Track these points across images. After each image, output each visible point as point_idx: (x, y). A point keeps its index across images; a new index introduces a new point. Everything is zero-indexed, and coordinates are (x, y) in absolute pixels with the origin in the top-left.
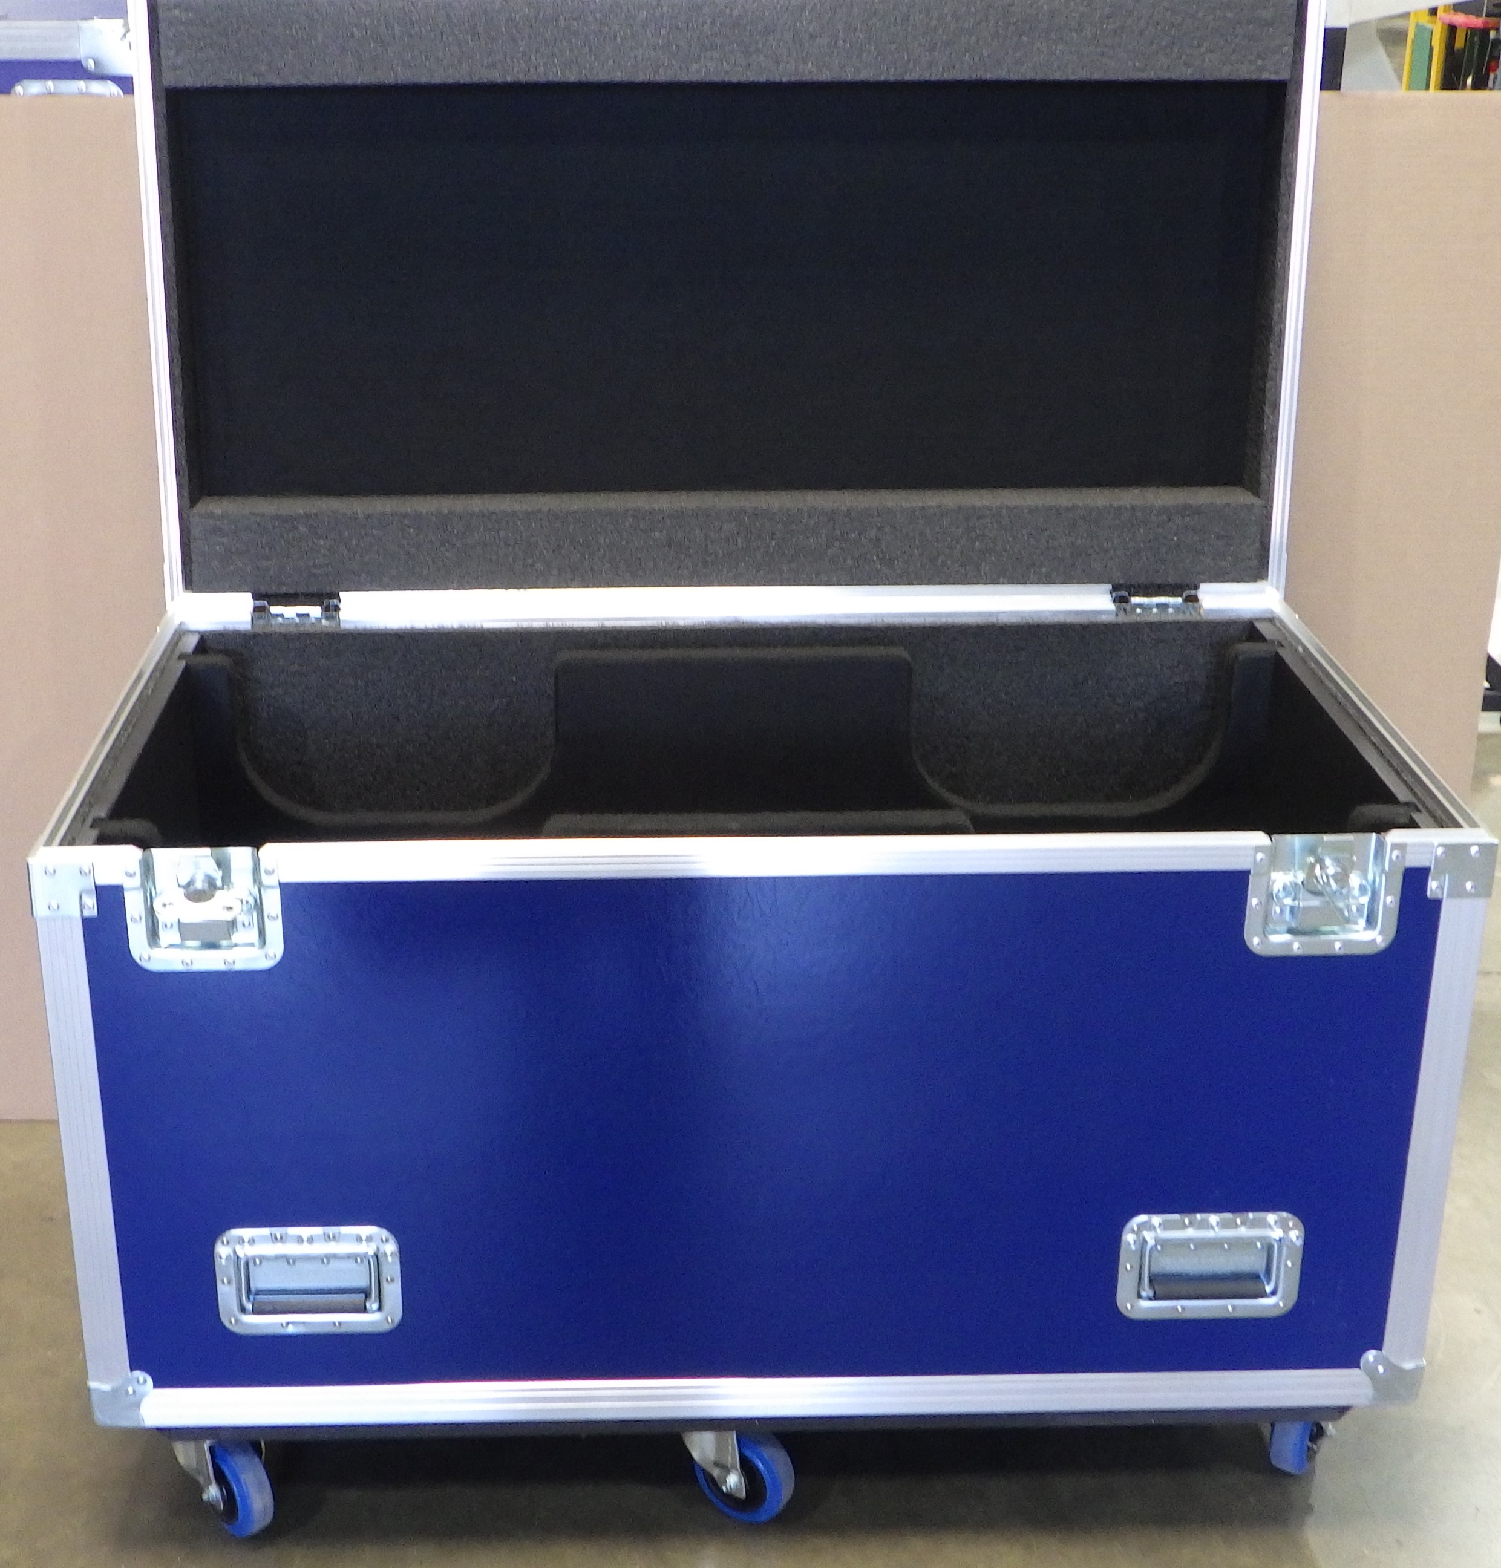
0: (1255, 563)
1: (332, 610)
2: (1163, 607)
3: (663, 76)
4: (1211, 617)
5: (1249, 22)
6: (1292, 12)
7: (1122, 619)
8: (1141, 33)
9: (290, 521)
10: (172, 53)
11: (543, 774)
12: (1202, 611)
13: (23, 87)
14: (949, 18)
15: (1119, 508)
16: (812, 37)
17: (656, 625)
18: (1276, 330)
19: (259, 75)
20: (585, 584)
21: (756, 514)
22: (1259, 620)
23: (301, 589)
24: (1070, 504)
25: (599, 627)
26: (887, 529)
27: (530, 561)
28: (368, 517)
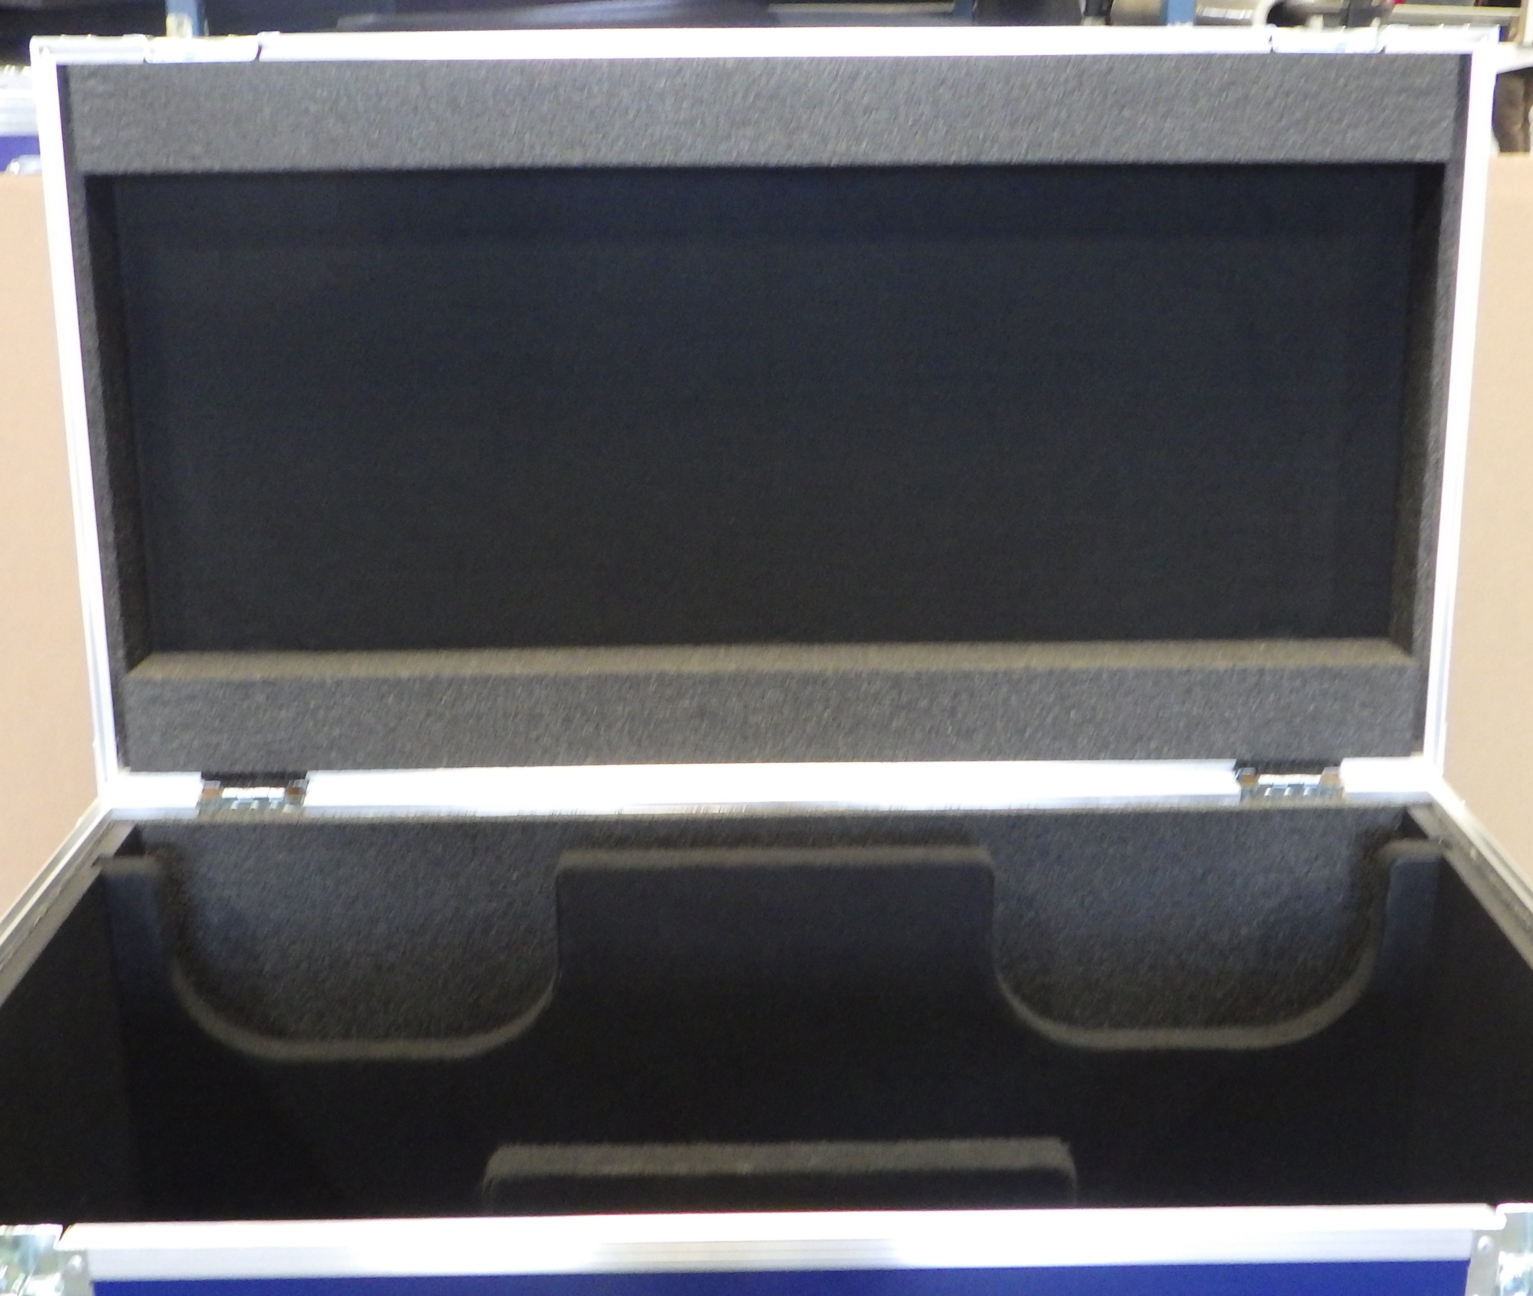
0: (1408, 735)
1: (296, 794)
2: (1297, 789)
3: (685, 158)
4: (1357, 803)
5: (1401, 91)
6: (1453, 78)
7: (1249, 804)
8: (1269, 103)
9: (245, 688)
10: (88, 133)
11: (544, 1000)
12: (1344, 795)
13: (20, 164)
14: (1034, 86)
15: (1244, 671)
16: (868, 110)
17: (684, 812)
18: (1432, 459)
19: (193, 158)
20: (600, 760)
21: (808, 680)
22: (1416, 805)
23: (259, 768)
24: (1185, 667)
25: (615, 815)
26: (964, 696)
27: (534, 735)
28: (339, 683)
